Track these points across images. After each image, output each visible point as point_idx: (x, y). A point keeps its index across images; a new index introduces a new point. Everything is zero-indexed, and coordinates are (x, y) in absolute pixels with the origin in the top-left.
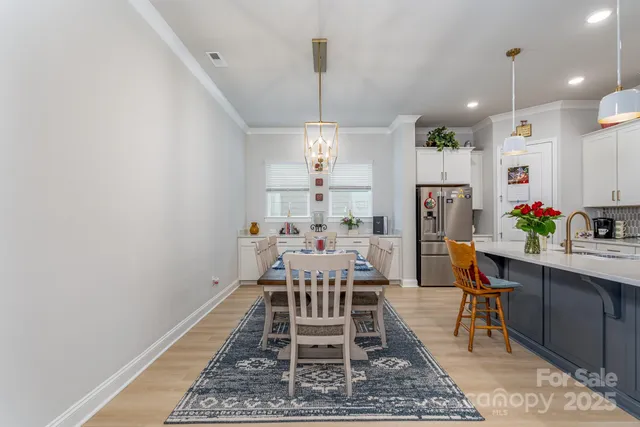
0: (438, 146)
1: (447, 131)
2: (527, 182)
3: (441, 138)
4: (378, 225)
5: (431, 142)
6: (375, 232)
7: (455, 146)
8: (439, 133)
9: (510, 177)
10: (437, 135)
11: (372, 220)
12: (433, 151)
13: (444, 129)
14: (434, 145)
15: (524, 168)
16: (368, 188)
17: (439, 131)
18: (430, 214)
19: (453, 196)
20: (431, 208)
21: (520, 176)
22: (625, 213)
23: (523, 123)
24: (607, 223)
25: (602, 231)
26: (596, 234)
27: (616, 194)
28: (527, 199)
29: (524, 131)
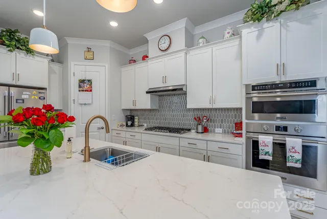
2: (91, 91)
9: (80, 87)
14: (3, 44)
15: (89, 81)
21: (86, 86)
22: (139, 113)
23: (89, 49)
24: (131, 118)
25: (129, 123)
26: (127, 124)
27: (134, 103)
28: (90, 102)
29: (89, 55)
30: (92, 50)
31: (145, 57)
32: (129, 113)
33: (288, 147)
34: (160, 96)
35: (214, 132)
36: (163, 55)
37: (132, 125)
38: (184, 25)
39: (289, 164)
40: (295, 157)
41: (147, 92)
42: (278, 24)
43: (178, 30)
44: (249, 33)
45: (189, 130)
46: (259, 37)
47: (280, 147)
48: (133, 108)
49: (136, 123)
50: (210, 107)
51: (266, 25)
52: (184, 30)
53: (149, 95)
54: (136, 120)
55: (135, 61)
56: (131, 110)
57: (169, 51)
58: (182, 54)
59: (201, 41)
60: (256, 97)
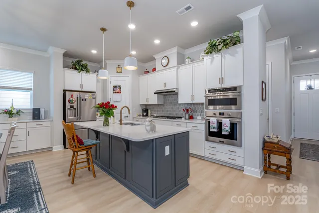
0: (78, 70)
1: (84, 62)
2: (120, 92)
3: (80, 65)
4: (36, 114)
5: (74, 67)
6: (34, 119)
7: (87, 71)
8: (79, 63)
9: (114, 90)
10: (78, 64)
11: (32, 111)
12: (75, 72)
13: (81, 61)
14: (76, 69)
15: (119, 86)
16: (30, 89)
17: (79, 62)
18: (72, 107)
19: (86, 97)
20: (73, 103)
21: (118, 90)
22: (151, 107)
23: (119, 66)
24: (146, 111)
25: (145, 114)
26: (143, 115)
27: (147, 100)
28: (120, 100)
29: (119, 70)
30: (121, 67)
31: (154, 70)
32: (144, 107)
33: (223, 124)
34: (164, 95)
35: (197, 119)
36: (164, 69)
37: (147, 115)
38: (176, 51)
39: (223, 133)
40: (226, 129)
41: (155, 93)
42: (220, 56)
43: (173, 53)
44: (207, 59)
45: (181, 118)
46: (212, 62)
47: (220, 124)
48: (146, 103)
49: (149, 114)
50: (192, 102)
51: (215, 56)
52: (176, 53)
53: (156, 95)
54: (149, 112)
55: (148, 72)
56: (146, 105)
57: (168, 67)
58: (175, 69)
59: (187, 60)
60: (212, 96)
